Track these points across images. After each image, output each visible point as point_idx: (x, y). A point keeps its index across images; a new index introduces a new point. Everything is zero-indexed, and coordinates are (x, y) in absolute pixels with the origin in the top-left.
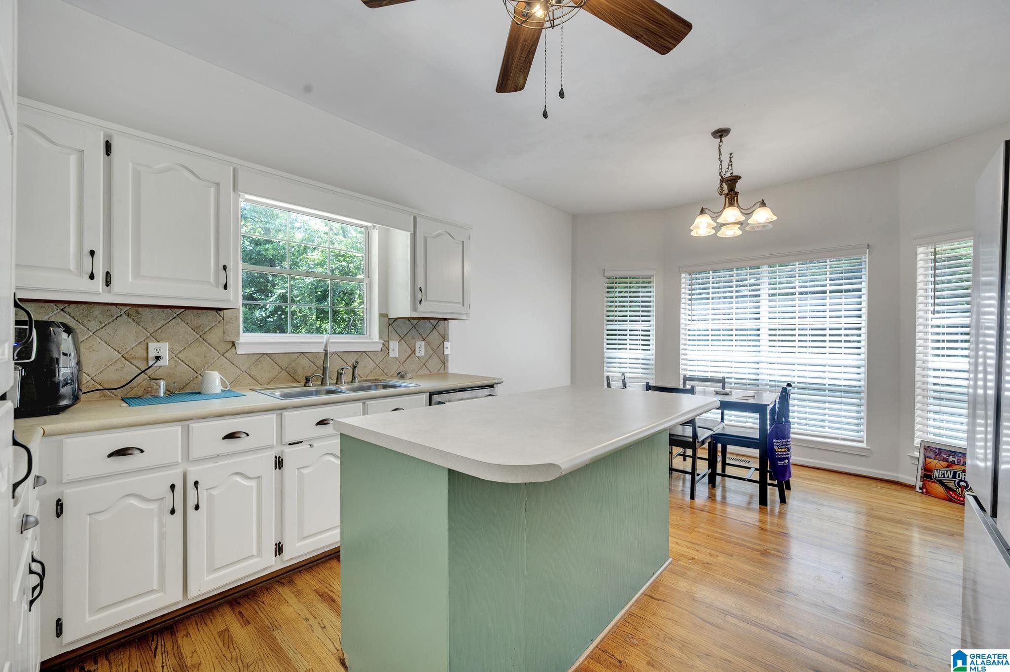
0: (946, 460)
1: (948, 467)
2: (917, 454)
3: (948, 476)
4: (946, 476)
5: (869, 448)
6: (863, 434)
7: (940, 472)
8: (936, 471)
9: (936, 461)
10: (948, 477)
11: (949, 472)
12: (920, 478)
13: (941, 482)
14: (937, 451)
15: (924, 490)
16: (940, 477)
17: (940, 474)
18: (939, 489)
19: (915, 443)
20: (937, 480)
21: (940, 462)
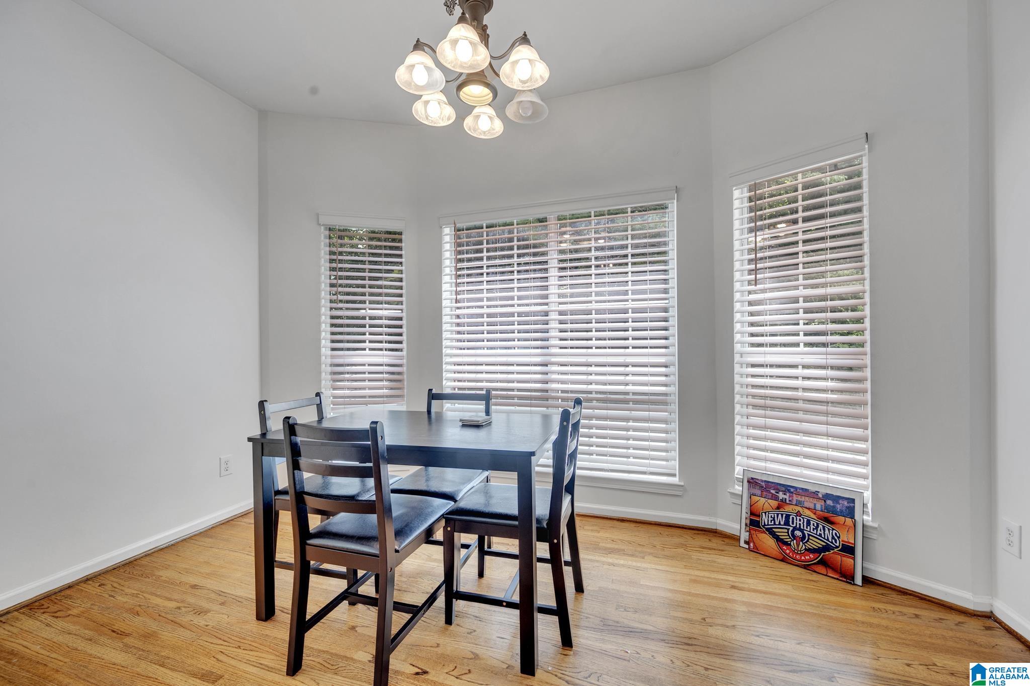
0: (775, 498)
1: (778, 508)
2: (738, 489)
3: (780, 521)
4: (777, 523)
5: (682, 484)
6: (676, 464)
7: (770, 515)
8: (764, 514)
9: (763, 500)
10: (780, 524)
11: (780, 515)
12: (744, 526)
13: (771, 532)
14: (763, 484)
15: (752, 545)
16: (770, 523)
17: (770, 519)
18: (768, 542)
19: (736, 472)
20: (767, 529)
21: (770, 501)
